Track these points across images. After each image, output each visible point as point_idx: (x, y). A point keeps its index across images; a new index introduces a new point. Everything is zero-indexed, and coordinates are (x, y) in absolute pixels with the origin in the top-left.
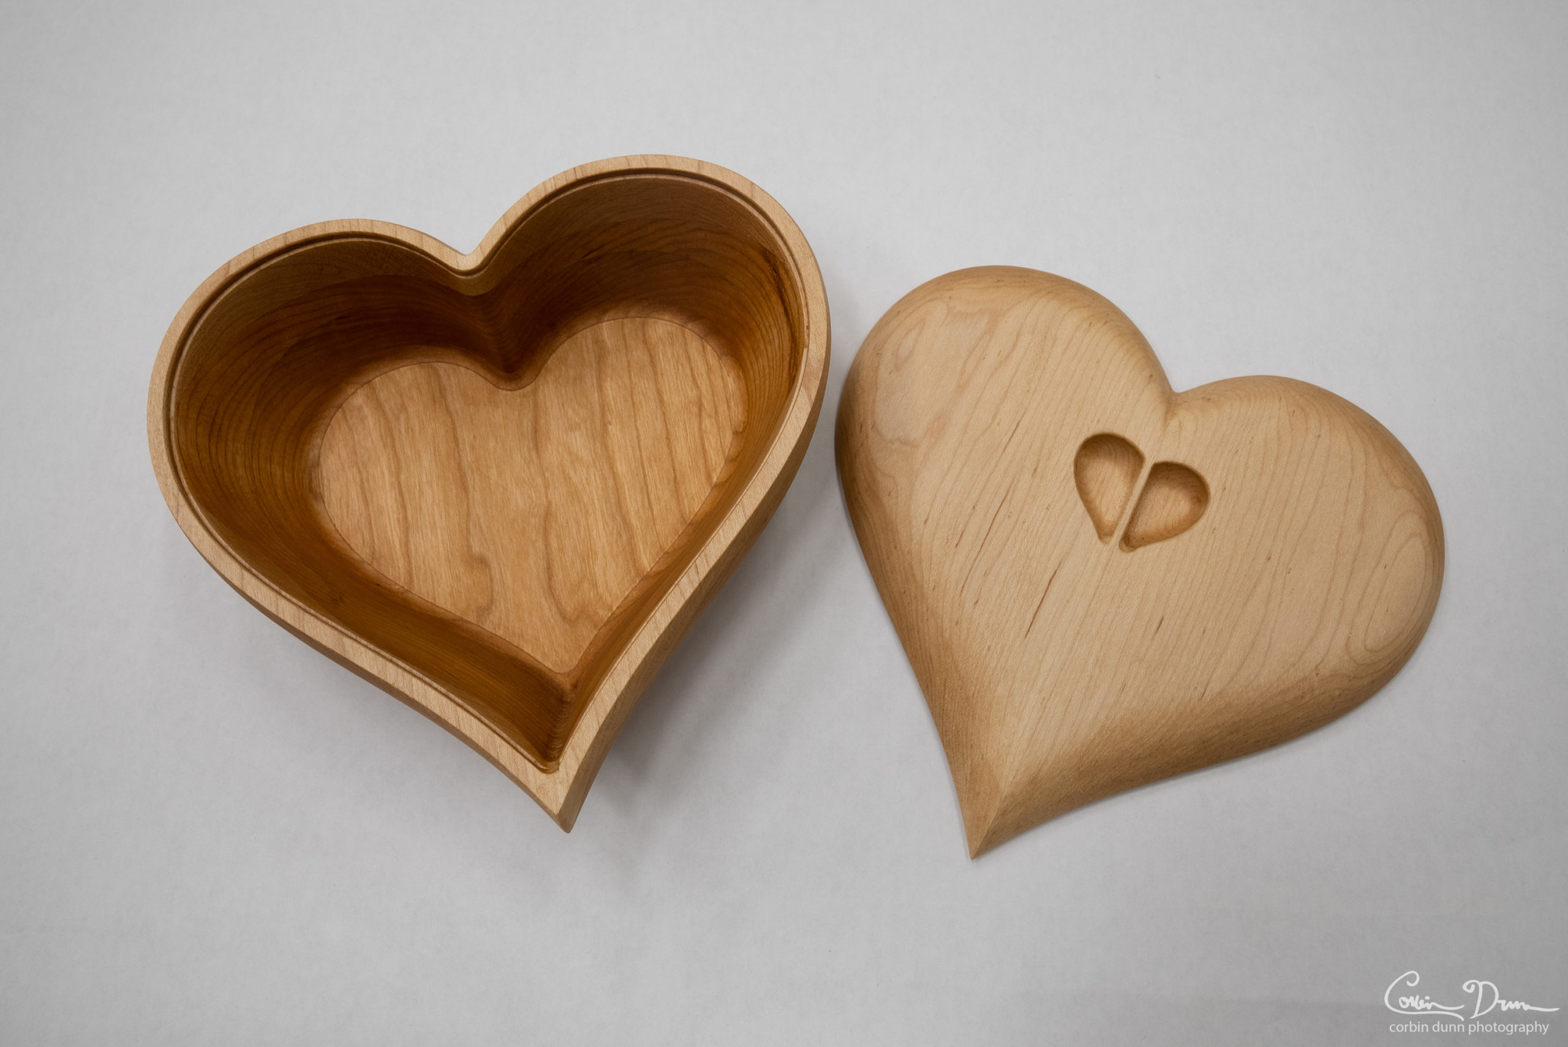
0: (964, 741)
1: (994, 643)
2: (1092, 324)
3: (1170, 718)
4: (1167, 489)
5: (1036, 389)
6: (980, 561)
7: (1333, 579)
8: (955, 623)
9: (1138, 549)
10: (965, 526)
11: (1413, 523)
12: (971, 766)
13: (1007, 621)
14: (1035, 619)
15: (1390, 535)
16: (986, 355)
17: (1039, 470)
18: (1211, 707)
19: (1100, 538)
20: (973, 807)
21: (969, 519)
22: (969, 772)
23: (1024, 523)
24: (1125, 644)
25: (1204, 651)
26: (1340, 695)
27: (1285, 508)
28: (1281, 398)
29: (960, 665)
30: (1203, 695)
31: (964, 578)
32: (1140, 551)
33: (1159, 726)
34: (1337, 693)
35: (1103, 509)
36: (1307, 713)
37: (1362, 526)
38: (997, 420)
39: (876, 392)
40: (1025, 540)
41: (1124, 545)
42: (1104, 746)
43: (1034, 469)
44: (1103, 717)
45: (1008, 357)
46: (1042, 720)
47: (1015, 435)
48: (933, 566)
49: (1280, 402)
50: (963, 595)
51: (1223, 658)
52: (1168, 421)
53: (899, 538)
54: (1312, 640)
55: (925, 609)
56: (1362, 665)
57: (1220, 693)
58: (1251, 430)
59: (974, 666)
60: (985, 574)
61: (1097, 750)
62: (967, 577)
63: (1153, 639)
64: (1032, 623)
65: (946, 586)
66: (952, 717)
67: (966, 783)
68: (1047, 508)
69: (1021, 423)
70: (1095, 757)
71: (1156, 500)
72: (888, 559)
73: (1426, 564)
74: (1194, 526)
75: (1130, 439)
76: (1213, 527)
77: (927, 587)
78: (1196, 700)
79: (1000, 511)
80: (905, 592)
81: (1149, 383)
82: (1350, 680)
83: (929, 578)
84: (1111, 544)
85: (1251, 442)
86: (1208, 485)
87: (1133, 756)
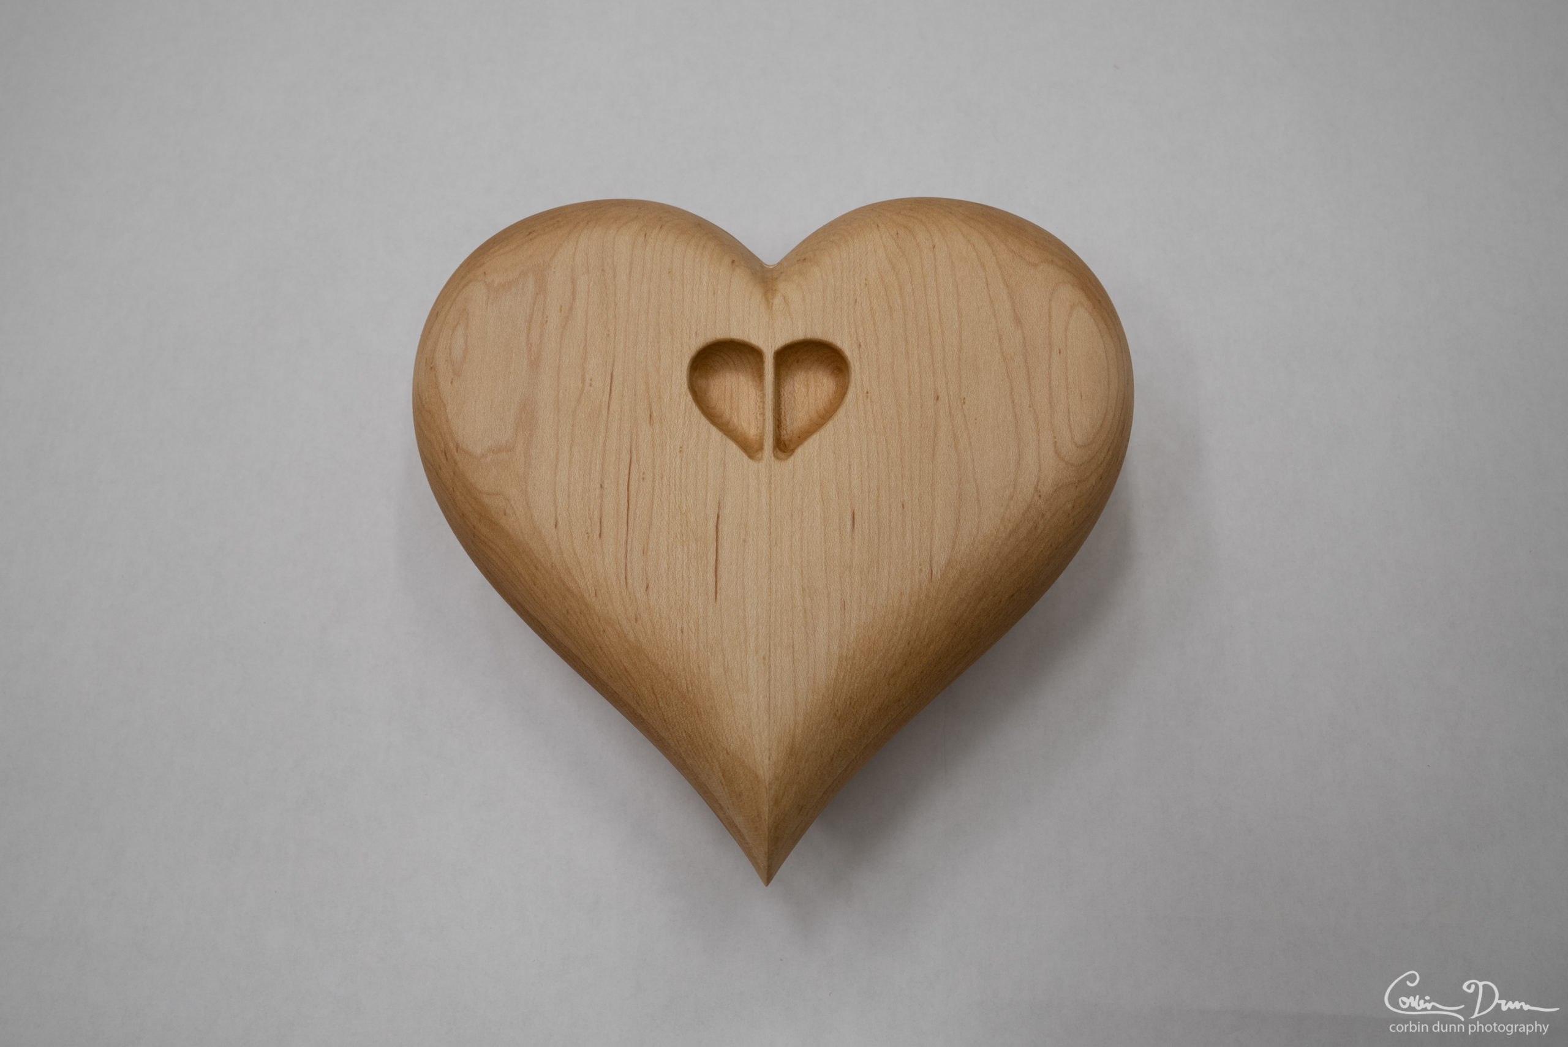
0: (701, 744)
1: (685, 623)
2: (648, 235)
3: (908, 615)
4: (803, 372)
5: (615, 329)
6: (632, 541)
7: (1012, 389)
8: (634, 620)
9: (796, 451)
10: (601, 510)
11: (1068, 294)
12: (720, 767)
13: (689, 592)
14: (718, 576)
15: (1050, 317)
16: (547, 317)
17: (655, 414)
18: (945, 583)
19: (751, 457)
20: (742, 810)
21: (602, 501)
22: (721, 774)
23: (662, 478)
24: (825, 558)
25: (912, 527)
26: (1074, 507)
27: (931, 338)
28: (878, 226)
29: (660, 663)
30: (932, 574)
31: (623, 567)
32: (799, 451)
33: (900, 629)
34: (1069, 506)
35: (745, 425)
36: (1048, 541)
37: (1018, 320)
38: (588, 381)
39: (446, 409)
40: (672, 495)
41: (780, 454)
42: (851, 678)
43: (649, 416)
44: (836, 647)
45: (571, 309)
46: (772, 682)
47: (613, 388)
48: (584, 569)
49: (879, 230)
50: (630, 586)
51: (935, 525)
52: (771, 301)
53: (535, 557)
54: (1019, 463)
55: (596, 621)
56: (1081, 465)
57: (949, 564)
58: (861, 272)
59: (674, 657)
60: (643, 553)
61: (845, 686)
62: (626, 565)
63: (853, 538)
64: (716, 582)
65: (607, 585)
66: (677, 724)
67: (724, 788)
68: (681, 451)
69: (614, 373)
70: (847, 694)
71: (796, 389)
72: (535, 585)
73: (1100, 331)
74: (845, 399)
75: (738, 338)
76: (865, 392)
77: (587, 596)
78: (927, 582)
79: (631, 477)
81: (734, 270)
82: (1077, 487)
83: (586, 584)
84: (765, 459)
85: (866, 284)
86: (841, 350)
87: (887, 675)
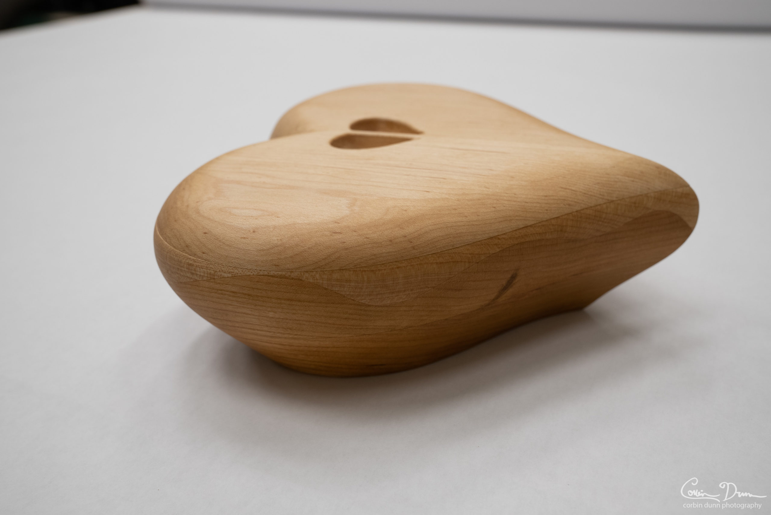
80: (494, 207)
